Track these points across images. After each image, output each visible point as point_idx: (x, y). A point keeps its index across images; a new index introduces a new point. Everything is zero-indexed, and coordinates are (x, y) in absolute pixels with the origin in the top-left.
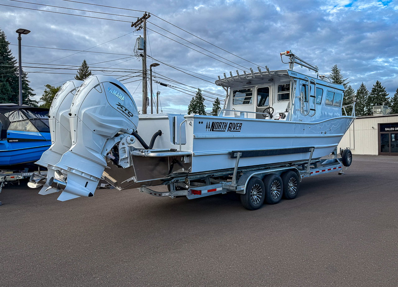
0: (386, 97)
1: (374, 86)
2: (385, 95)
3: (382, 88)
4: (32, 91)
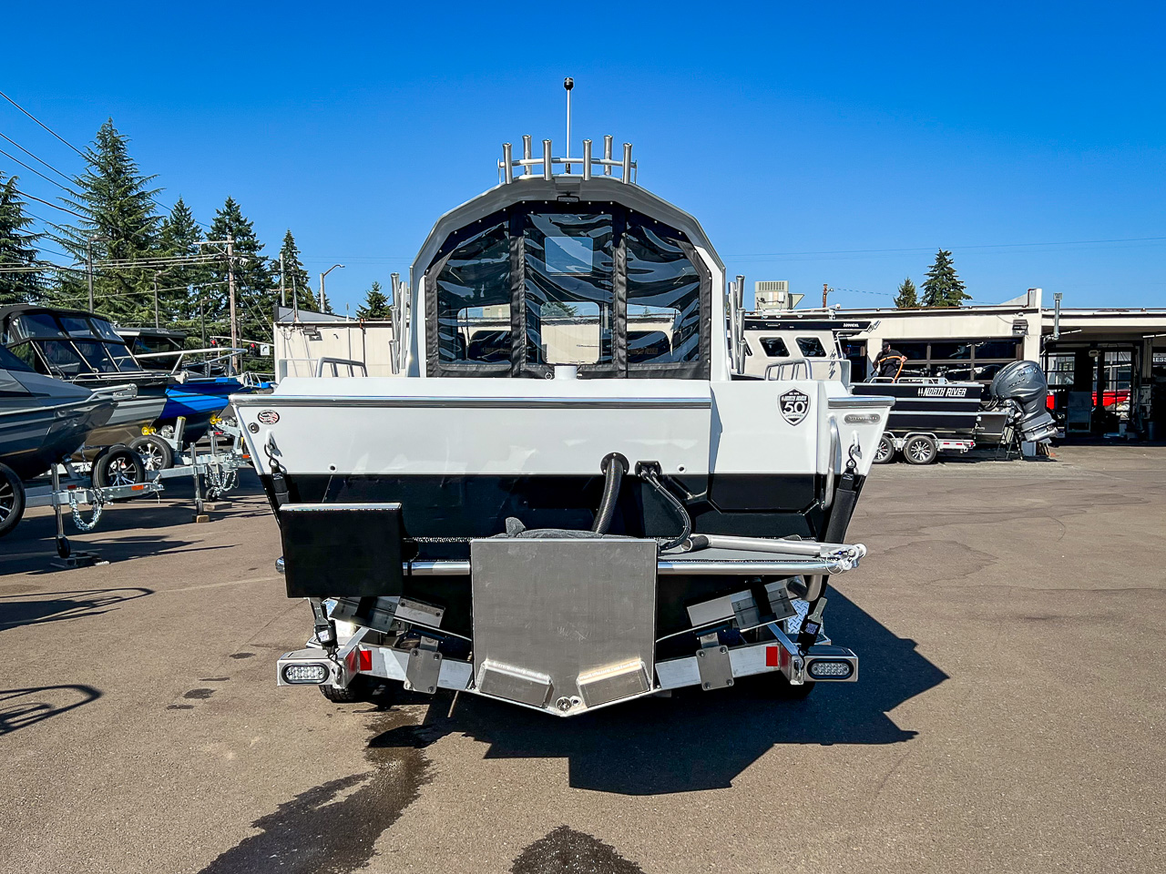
0: (258, 254)
1: (218, 212)
2: (252, 247)
3: (246, 220)
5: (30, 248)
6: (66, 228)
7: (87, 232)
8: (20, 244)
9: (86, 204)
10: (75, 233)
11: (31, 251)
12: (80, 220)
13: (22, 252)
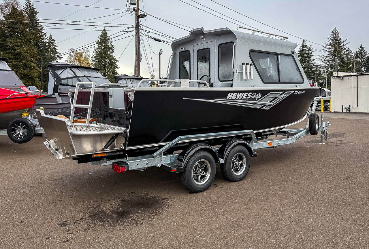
4: (59, 55)
5: (314, 62)
6: (323, 56)
7: (328, 57)
8: (311, 61)
9: (328, 50)
10: (325, 58)
11: (314, 63)
12: (326, 54)
13: (312, 63)
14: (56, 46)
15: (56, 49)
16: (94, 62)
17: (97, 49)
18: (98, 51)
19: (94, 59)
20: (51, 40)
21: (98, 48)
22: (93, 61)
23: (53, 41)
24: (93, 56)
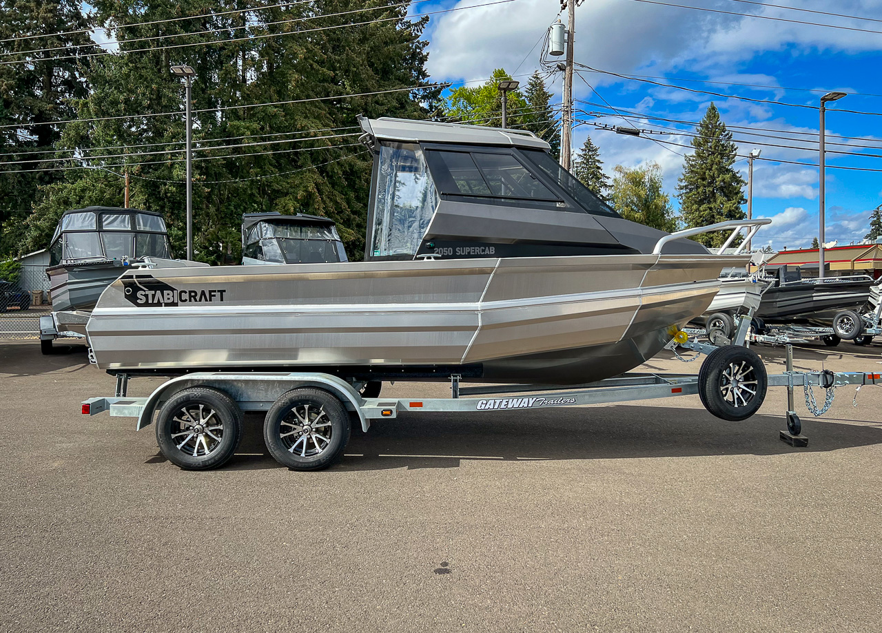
4: (606, 180)
14: (599, 161)
15: (599, 168)
16: (684, 191)
17: (692, 158)
18: (693, 163)
19: (683, 184)
20: (589, 150)
21: (694, 157)
22: (682, 189)
23: (593, 151)
24: (682, 177)
